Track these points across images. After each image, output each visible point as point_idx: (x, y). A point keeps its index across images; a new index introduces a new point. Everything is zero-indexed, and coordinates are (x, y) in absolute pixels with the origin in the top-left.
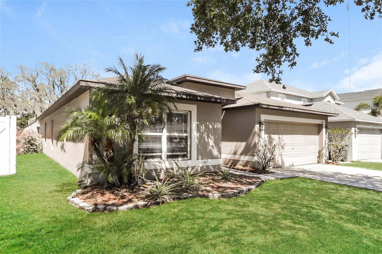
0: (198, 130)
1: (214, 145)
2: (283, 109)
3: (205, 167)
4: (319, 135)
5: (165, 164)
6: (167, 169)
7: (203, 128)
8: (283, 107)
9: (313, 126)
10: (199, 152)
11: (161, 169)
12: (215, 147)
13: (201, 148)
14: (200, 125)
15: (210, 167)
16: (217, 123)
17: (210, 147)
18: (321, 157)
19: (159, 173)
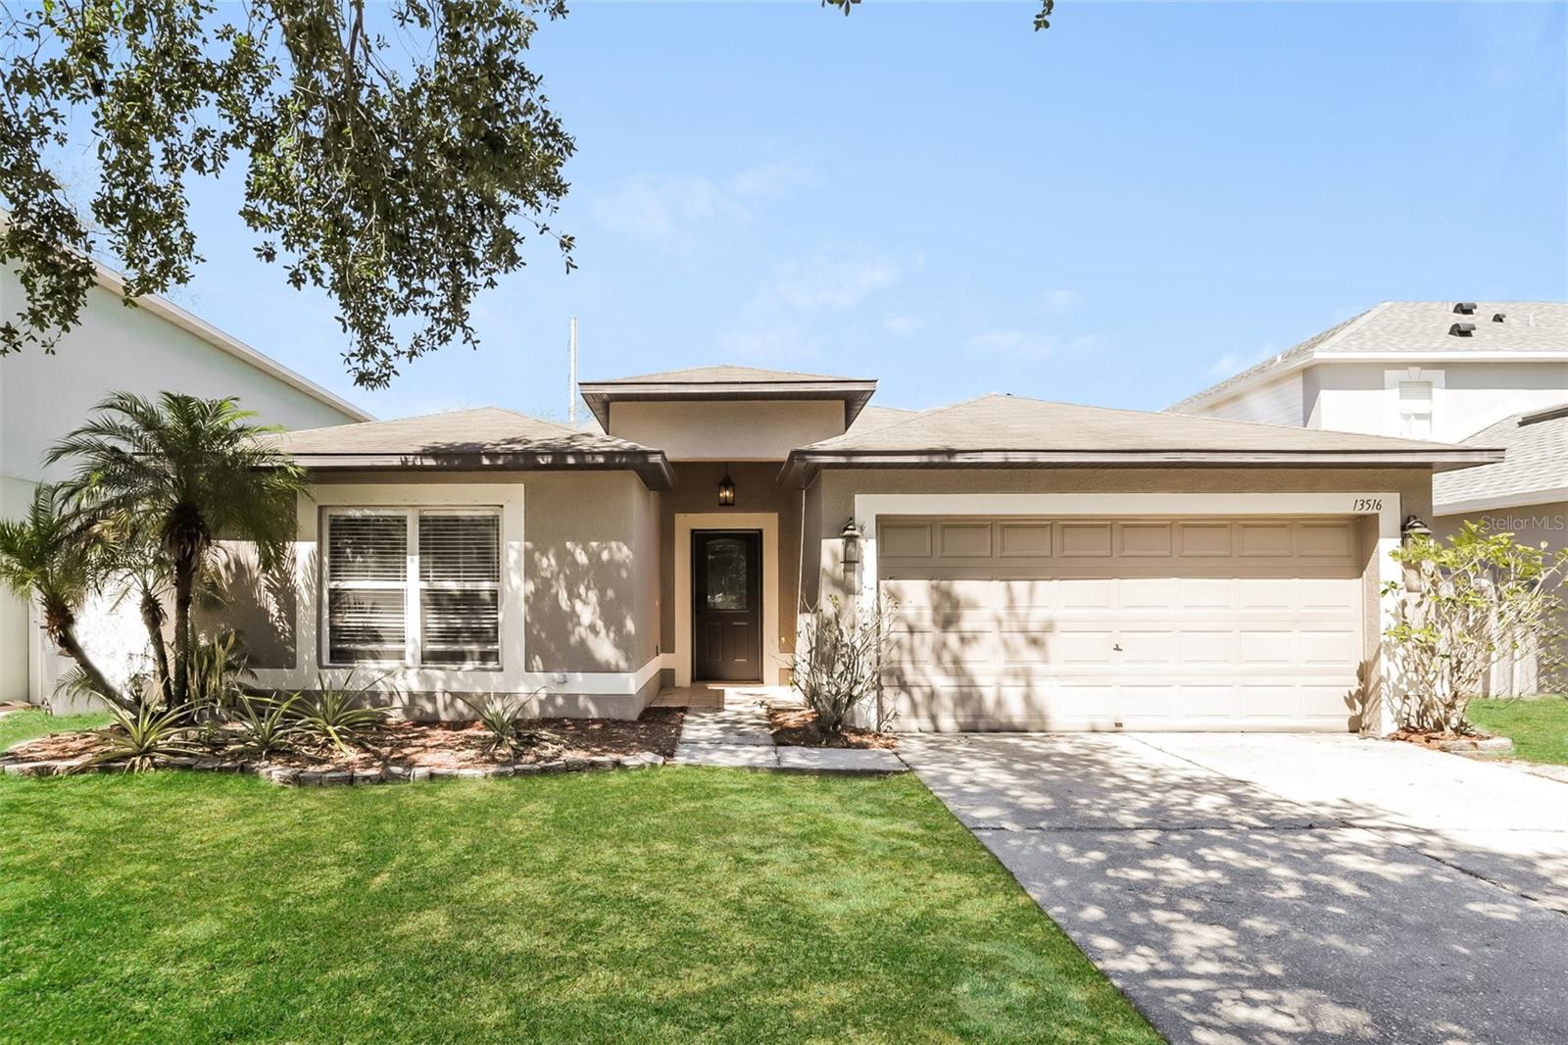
0: (531, 570)
1: (600, 624)
2: (959, 459)
3: (560, 701)
4: (1360, 575)
5: (404, 678)
6: (412, 696)
7: (548, 563)
8: (952, 452)
9: (1306, 526)
10: (533, 647)
11: (391, 695)
12: (603, 632)
13: (543, 635)
14: (537, 554)
15: (581, 701)
16: (614, 544)
17: (581, 631)
18: (1372, 698)
19: (386, 705)
